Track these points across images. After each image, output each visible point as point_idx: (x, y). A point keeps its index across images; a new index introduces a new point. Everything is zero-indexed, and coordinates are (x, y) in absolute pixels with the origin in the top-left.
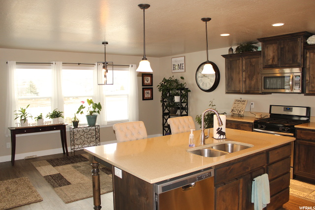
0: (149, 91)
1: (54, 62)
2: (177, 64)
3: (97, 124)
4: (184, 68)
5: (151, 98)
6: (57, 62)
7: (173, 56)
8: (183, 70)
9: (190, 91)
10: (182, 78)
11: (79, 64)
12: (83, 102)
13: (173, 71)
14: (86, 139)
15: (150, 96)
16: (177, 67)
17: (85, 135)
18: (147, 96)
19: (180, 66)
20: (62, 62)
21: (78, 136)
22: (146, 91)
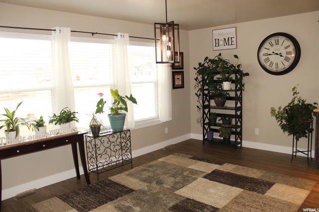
0: (180, 77)
1: (57, 29)
2: (221, 38)
3: (125, 128)
4: (235, 42)
5: (182, 86)
6: (62, 28)
7: (213, 28)
8: (234, 47)
9: (247, 74)
10: (236, 56)
11: (93, 34)
12: (101, 94)
13: (215, 48)
14: (113, 153)
15: (180, 83)
16: (221, 43)
17: (112, 147)
18: (178, 83)
19: (227, 41)
20: (69, 29)
21: (102, 148)
22: (176, 77)
